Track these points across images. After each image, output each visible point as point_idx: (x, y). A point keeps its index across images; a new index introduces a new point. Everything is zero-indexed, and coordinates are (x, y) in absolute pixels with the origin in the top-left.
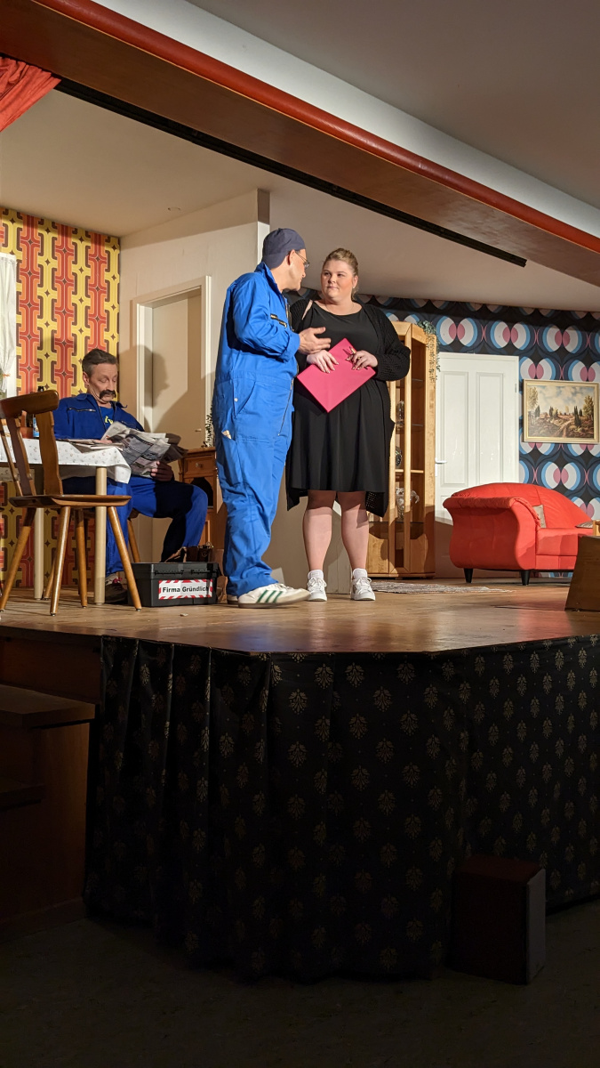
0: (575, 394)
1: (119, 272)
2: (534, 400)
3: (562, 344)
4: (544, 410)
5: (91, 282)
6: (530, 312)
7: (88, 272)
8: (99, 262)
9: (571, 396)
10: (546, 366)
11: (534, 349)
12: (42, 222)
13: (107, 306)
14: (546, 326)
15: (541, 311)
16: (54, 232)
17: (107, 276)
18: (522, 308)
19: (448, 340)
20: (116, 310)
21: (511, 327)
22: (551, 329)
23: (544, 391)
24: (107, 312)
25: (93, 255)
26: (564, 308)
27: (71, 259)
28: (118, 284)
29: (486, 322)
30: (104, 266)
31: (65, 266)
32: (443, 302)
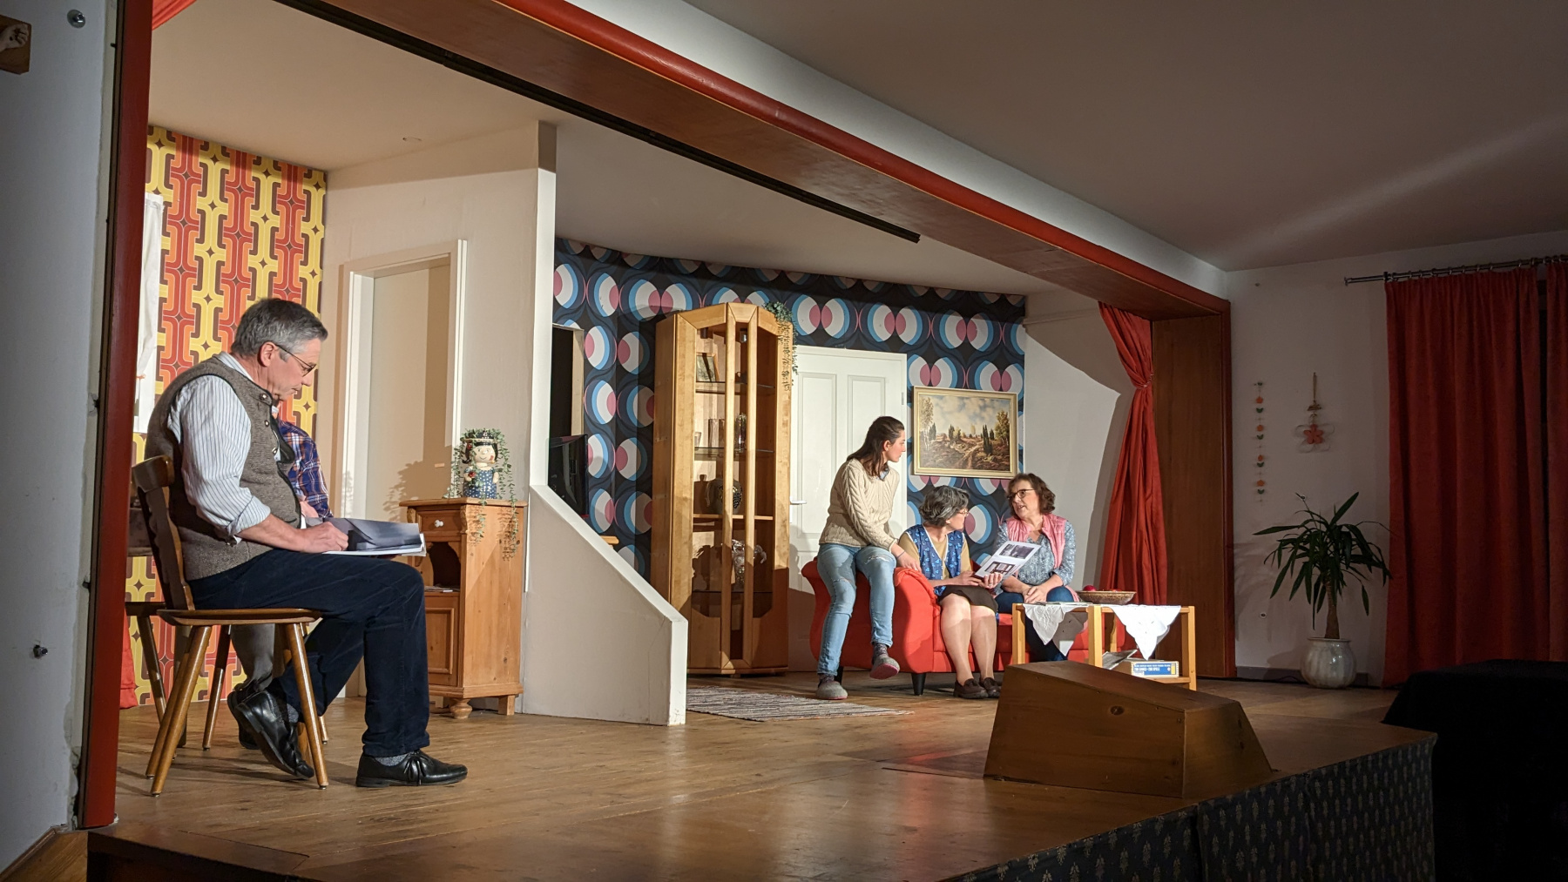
0: (983, 408)
1: (324, 222)
2: (928, 414)
3: (966, 337)
4: (943, 430)
5: (280, 235)
6: (922, 293)
7: (275, 221)
8: (292, 206)
9: (978, 410)
10: (944, 367)
11: (928, 343)
12: (205, 146)
13: (303, 272)
14: (944, 312)
15: (937, 292)
16: (225, 162)
17: (305, 228)
18: (911, 286)
19: (808, 328)
20: (317, 279)
21: (895, 312)
22: (951, 316)
23: (940, 402)
24: (304, 281)
25: (285, 197)
26: (968, 289)
27: (250, 201)
28: (322, 240)
29: (861, 304)
30: (301, 213)
31: (239, 212)
32: (802, 275)
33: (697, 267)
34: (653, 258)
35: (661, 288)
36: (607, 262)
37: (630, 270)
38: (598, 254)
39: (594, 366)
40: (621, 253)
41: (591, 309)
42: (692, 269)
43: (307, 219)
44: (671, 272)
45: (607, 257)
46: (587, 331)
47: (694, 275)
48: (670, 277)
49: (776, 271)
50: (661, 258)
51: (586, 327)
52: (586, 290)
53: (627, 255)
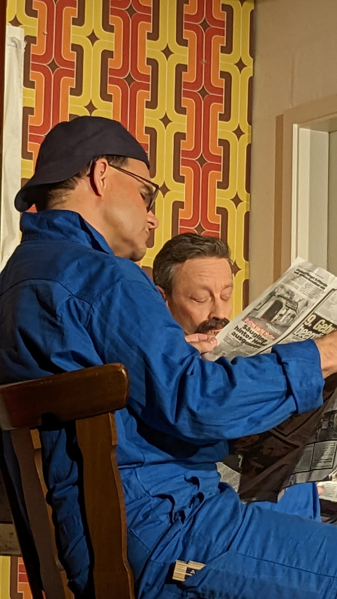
1: (252, 53)
5: (189, 77)
7: (182, 55)
8: (207, 32)
13: (223, 130)
17: (225, 63)
20: (245, 139)
24: (225, 143)
25: (196, 18)
27: (145, 27)
28: (251, 80)
30: (219, 41)
31: (130, 45)
43: (228, 49)
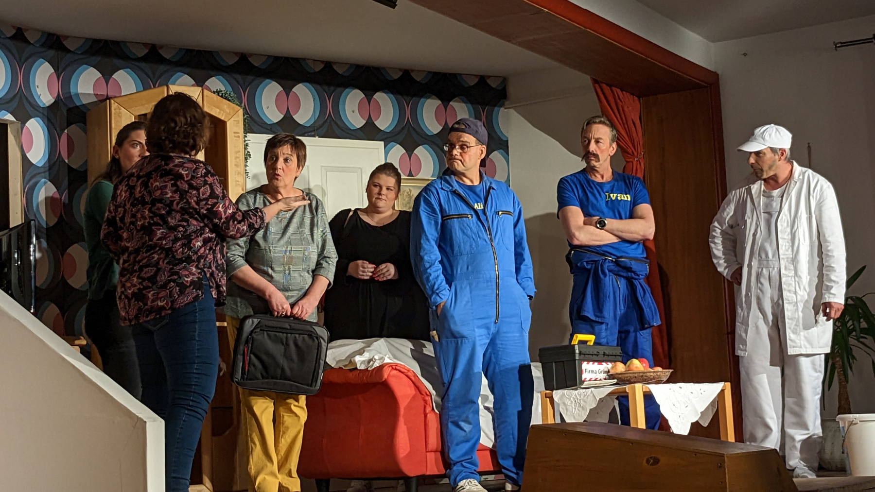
6: (396, 76)
10: (422, 152)
11: (406, 129)
14: (422, 97)
15: (412, 74)
18: (384, 68)
19: (274, 116)
21: (369, 97)
22: (429, 101)
26: (445, 71)
29: (332, 88)
32: (265, 59)
33: (146, 51)
34: (96, 41)
35: (107, 74)
36: (42, 46)
37: (69, 55)
38: (31, 37)
39: (34, 162)
40: (58, 37)
41: (27, 99)
42: (142, 52)
44: (118, 56)
45: (43, 40)
46: (24, 123)
47: (144, 59)
48: (116, 62)
49: (236, 54)
50: (106, 41)
51: (23, 119)
52: (20, 78)
53: (67, 37)
